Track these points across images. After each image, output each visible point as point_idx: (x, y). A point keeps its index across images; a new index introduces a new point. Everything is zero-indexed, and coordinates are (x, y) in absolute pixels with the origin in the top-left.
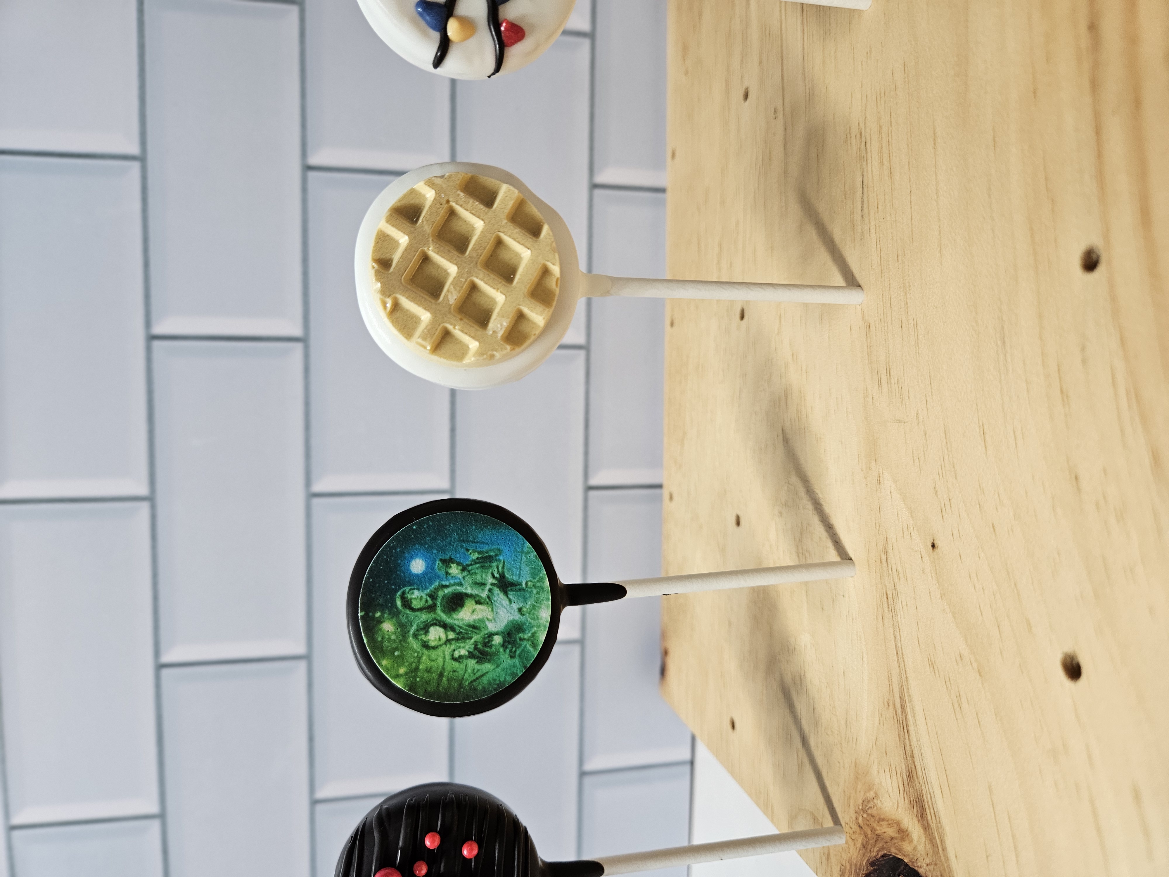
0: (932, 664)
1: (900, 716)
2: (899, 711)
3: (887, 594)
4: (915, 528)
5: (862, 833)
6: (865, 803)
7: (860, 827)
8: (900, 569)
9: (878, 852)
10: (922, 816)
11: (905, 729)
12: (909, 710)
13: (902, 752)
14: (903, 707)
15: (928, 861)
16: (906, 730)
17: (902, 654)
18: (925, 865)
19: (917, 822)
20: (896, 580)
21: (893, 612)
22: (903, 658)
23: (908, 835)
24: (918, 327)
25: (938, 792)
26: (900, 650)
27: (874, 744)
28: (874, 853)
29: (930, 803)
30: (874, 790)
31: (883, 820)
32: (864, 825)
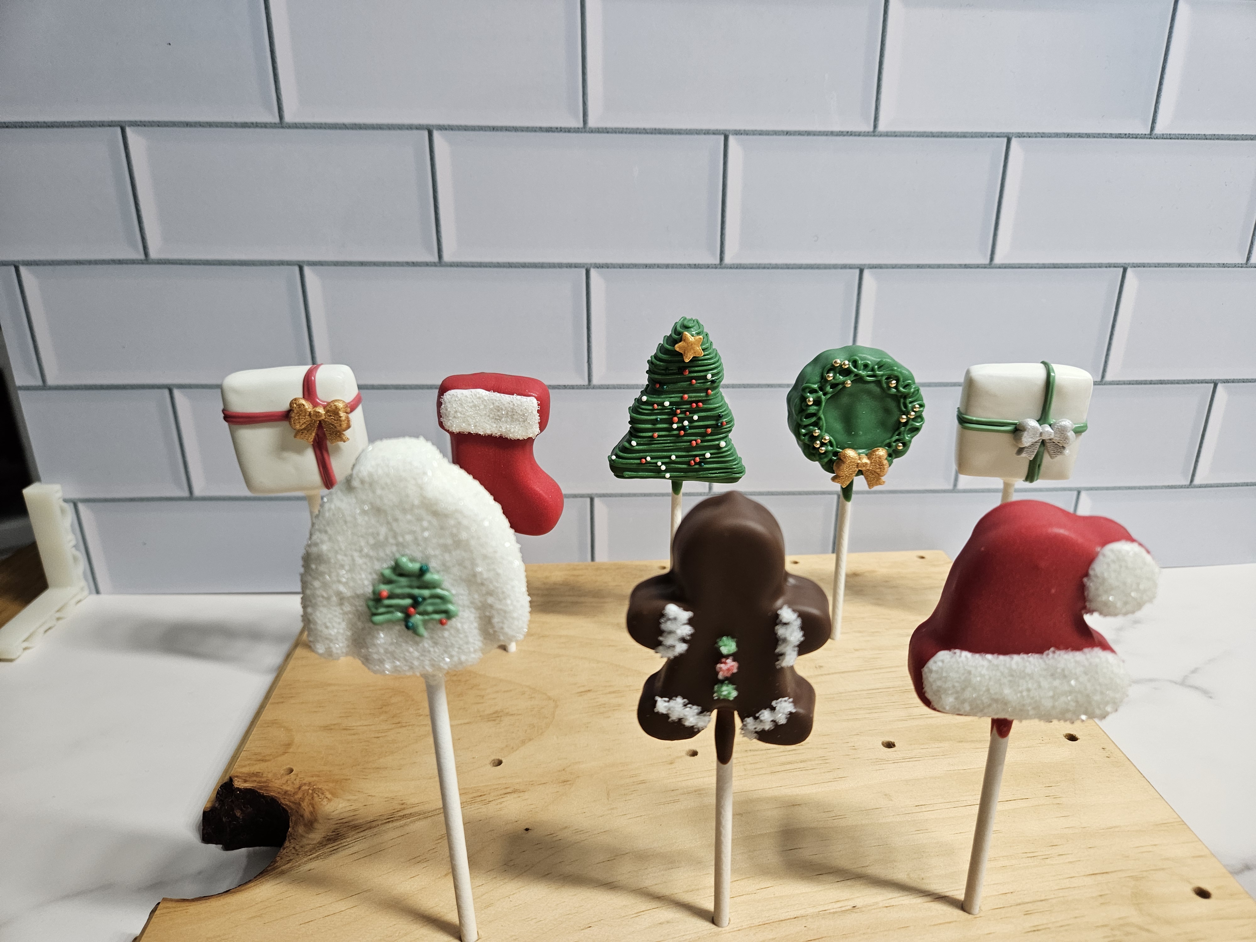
1: (398, 815)
2: (401, 814)
3: (482, 796)
5: (296, 790)
7: (300, 788)
10: (329, 840)
11: (390, 820)
12: (403, 822)
13: (370, 819)
14: (404, 817)
15: (297, 847)
18: (293, 846)
19: (323, 836)
23: (310, 829)
25: (352, 850)
27: (368, 795)
29: (341, 845)
30: (333, 797)
31: (314, 808)
32: (303, 791)
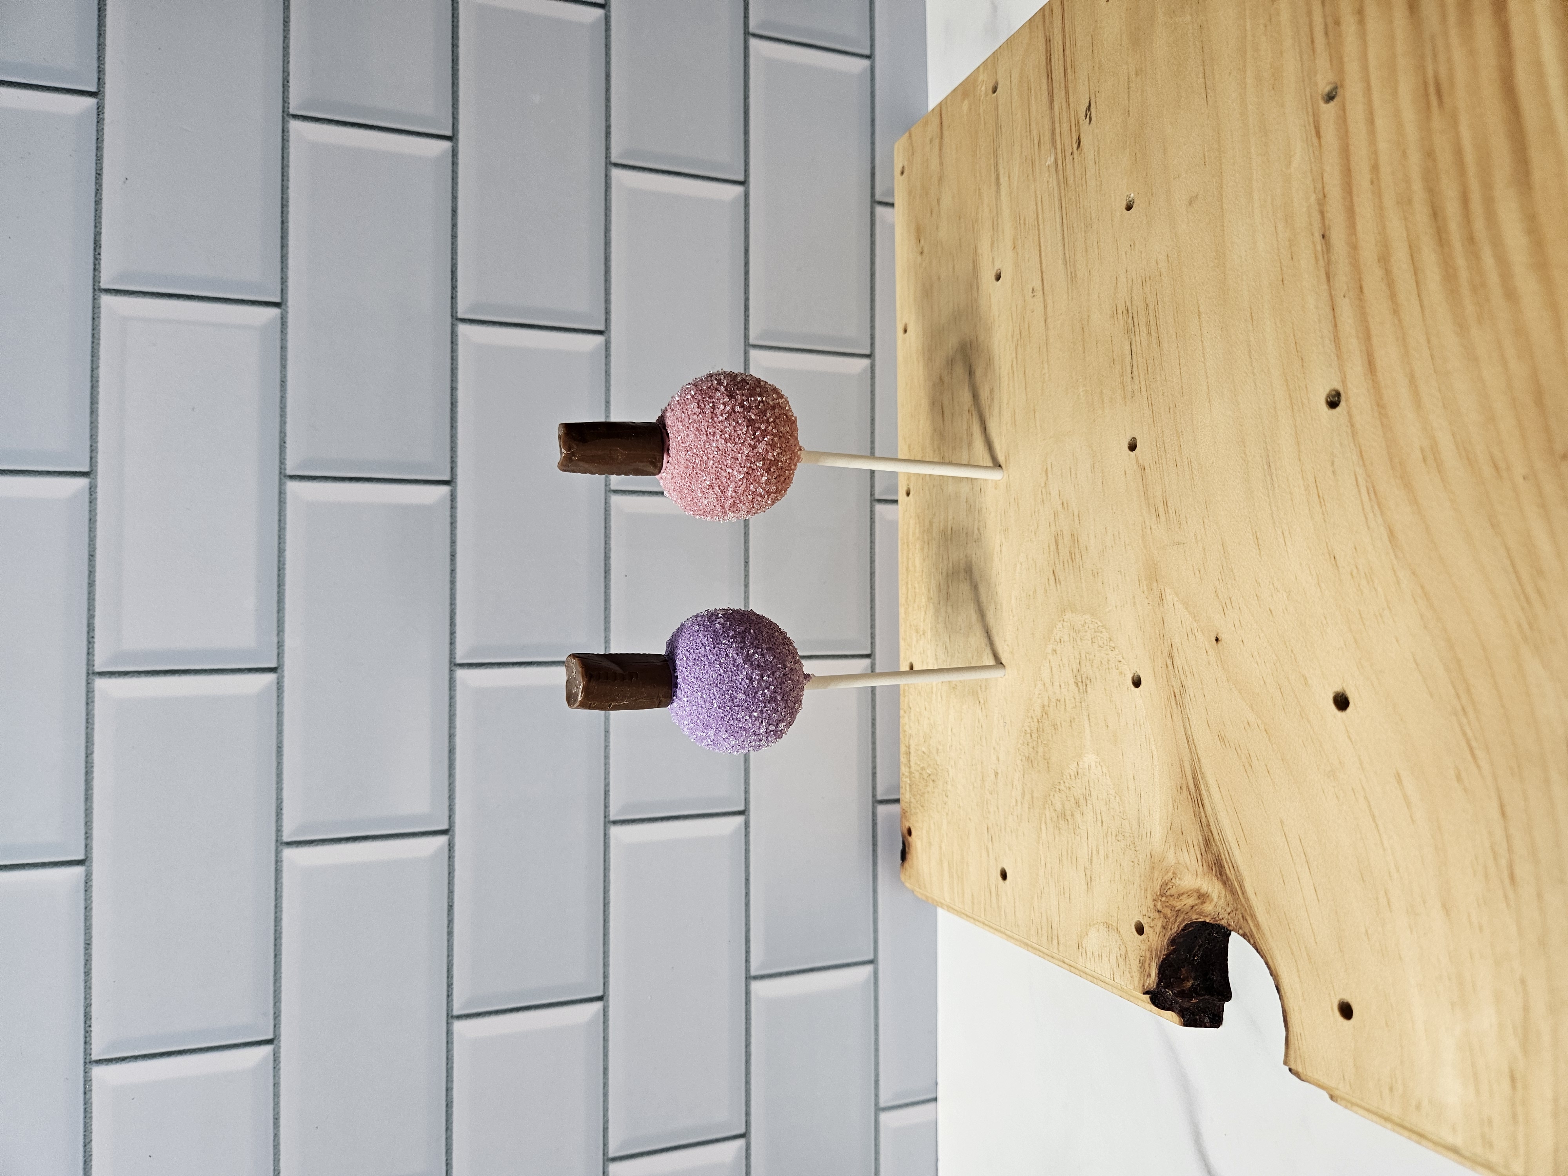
0: (1222, 739)
1: (1195, 795)
2: (1193, 790)
3: (1174, 693)
4: (1199, 630)
5: (1162, 916)
6: (1163, 887)
7: (1159, 911)
8: (1186, 668)
9: (1178, 926)
10: (1221, 873)
12: (1202, 787)
13: (1198, 826)
14: (1196, 786)
15: (1229, 910)
16: (1200, 805)
17: (1193, 740)
18: (1226, 916)
19: (1216, 881)
20: (1183, 678)
21: (1181, 706)
22: (1194, 742)
23: (1208, 896)
24: (1192, 464)
25: (1234, 845)
26: (1191, 736)
27: (1169, 830)
28: (1175, 929)
29: (1228, 859)
30: (1172, 871)
31: (1183, 894)
32: (1163, 907)
